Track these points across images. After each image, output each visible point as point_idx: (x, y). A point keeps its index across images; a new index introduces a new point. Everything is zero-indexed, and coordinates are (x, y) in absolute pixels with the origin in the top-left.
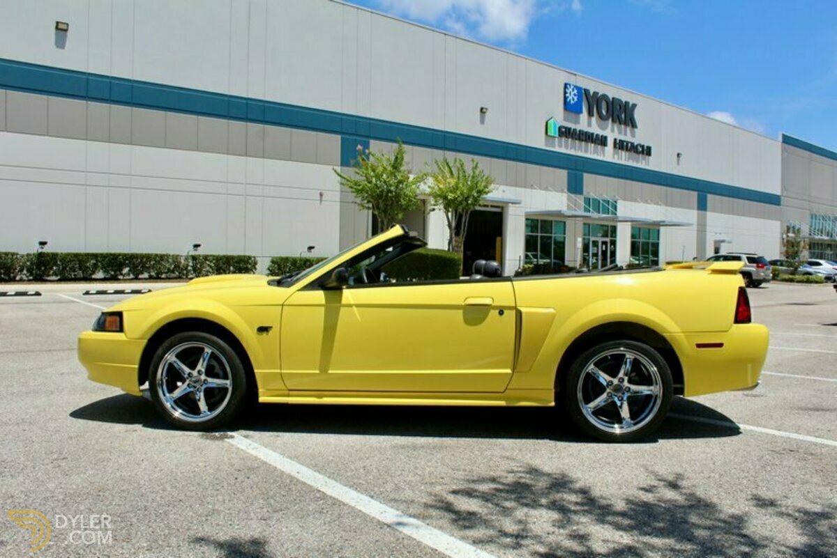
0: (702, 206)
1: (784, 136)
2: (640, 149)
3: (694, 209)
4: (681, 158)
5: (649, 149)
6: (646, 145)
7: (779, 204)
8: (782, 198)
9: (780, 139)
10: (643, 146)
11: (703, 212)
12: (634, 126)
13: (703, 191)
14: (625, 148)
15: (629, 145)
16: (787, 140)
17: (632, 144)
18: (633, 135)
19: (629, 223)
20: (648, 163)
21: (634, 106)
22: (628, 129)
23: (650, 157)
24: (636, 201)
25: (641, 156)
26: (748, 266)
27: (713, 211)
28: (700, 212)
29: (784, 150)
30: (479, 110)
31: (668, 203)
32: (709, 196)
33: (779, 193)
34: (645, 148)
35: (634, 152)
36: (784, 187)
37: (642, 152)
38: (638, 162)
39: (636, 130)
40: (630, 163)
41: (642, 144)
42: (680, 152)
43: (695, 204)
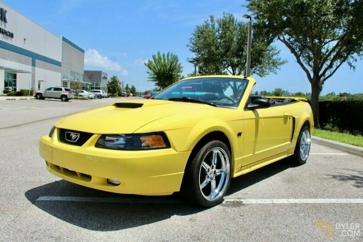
0: (34, 65)
2: (8, 34)
3: (30, 65)
4: (26, 41)
5: (12, 34)
6: (11, 32)
7: (61, 66)
8: (62, 63)
9: (62, 38)
10: (10, 33)
11: (34, 67)
12: (5, 21)
13: (34, 58)
14: (1, 32)
16: (64, 39)
17: (5, 30)
18: (5, 26)
19: (4, 70)
20: (12, 42)
21: (6, 11)
22: (3, 23)
23: (13, 39)
24: (6, 59)
25: (9, 37)
27: (37, 67)
28: (33, 67)
29: (63, 43)
31: (20, 61)
32: (36, 60)
33: (61, 61)
34: (11, 34)
35: (6, 35)
36: (63, 59)
37: (10, 36)
38: (7, 40)
39: (6, 24)
40: (4, 40)
41: (10, 31)
42: (25, 38)
43: (31, 63)
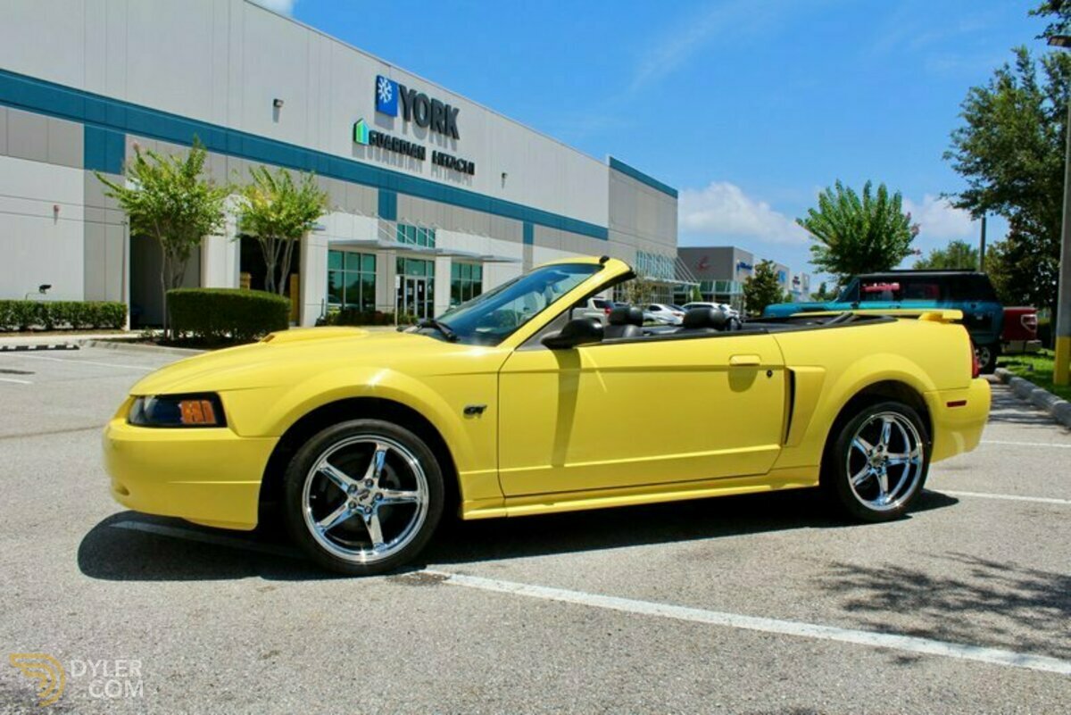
0: (528, 239)
1: (612, 159)
2: (462, 166)
3: (519, 242)
4: (506, 180)
5: (472, 165)
6: (469, 160)
7: (606, 239)
8: (610, 232)
9: (608, 162)
10: (464, 162)
11: (530, 246)
12: (455, 136)
13: (528, 220)
14: (445, 163)
15: (450, 159)
16: (615, 165)
17: (453, 158)
18: (454, 148)
19: (449, 258)
20: (470, 184)
21: (456, 111)
22: (449, 140)
23: (473, 177)
24: (456, 230)
25: (462, 174)
26: (595, 311)
27: (541, 245)
28: (526, 245)
29: (611, 176)
30: (272, 102)
31: (493, 233)
32: (536, 227)
33: (605, 225)
34: (468, 165)
35: (456, 169)
36: (611, 220)
37: (464, 170)
38: (459, 181)
39: (457, 141)
40: (450, 183)
41: (465, 159)
42: (505, 171)
43: (521, 235)
